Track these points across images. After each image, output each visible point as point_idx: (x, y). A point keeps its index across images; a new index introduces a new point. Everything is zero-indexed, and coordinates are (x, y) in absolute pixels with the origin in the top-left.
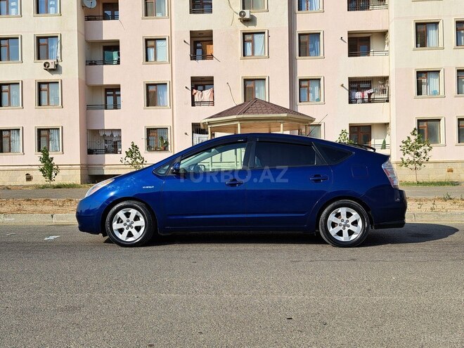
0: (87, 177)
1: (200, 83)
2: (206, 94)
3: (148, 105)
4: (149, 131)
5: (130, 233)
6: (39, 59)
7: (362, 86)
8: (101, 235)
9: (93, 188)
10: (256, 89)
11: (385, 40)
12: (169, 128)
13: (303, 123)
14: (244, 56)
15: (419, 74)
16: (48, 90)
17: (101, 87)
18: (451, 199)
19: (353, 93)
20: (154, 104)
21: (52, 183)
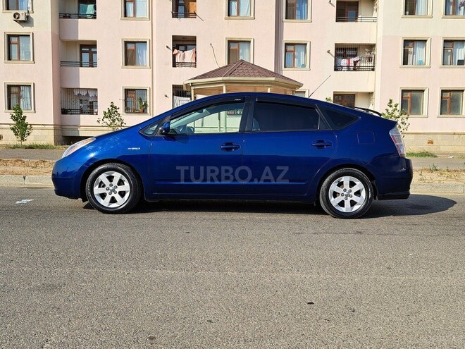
0: (61, 138)
1: (181, 43)
2: (189, 55)
3: (126, 65)
4: (127, 91)
5: (113, 198)
6: (8, 9)
7: (348, 53)
8: (80, 199)
9: (72, 148)
10: (241, 51)
11: (373, 5)
12: (148, 89)
13: (290, 88)
14: (229, 15)
15: (406, 42)
16: (18, 44)
17: (76, 42)
18: (437, 170)
19: (339, 60)
20: (133, 64)
21: (23, 143)
